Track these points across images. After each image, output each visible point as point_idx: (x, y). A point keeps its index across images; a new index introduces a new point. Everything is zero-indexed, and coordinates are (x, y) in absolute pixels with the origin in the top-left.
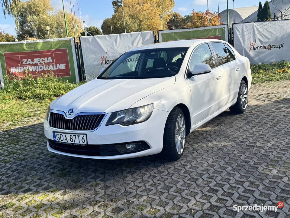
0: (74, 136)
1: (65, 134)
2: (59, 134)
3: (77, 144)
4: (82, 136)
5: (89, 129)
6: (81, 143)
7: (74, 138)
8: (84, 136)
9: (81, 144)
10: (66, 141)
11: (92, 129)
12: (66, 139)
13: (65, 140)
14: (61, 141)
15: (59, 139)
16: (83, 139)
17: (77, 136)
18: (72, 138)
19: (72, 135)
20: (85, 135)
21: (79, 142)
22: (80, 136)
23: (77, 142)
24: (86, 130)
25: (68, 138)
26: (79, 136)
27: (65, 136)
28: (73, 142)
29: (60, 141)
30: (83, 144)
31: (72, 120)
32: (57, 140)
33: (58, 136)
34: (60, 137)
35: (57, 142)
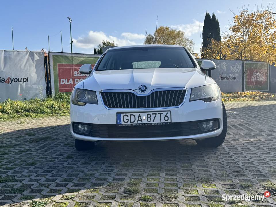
0: (153, 114)
1: (139, 113)
2: (129, 115)
3: (157, 123)
4: (165, 113)
5: (173, 105)
6: (163, 121)
7: (153, 117)
8: (167, 113)
9: (162, 123)
10: (140, 122)
11: (177, 105)
12: (140, 119)
13: (138, 120)
14: (131, 122)
15: (126, 121)
16: (166, 116)
17: (158, 114)
18: (150, 117)
19: (151, 113)
20: (169, 112)
21: (161, 121)
22: (162, 113)
23: (157, 121)
24: (170, 106)
25: (144, 118)
26: (160, 114)
27: (139, 116)
28: (151, 122)
29: (129, 123)
30: (166, 123)
31: (148, 96)
32: (123, 123)
33: (126, 117)
34: (129, 118)
35: (122, 124)
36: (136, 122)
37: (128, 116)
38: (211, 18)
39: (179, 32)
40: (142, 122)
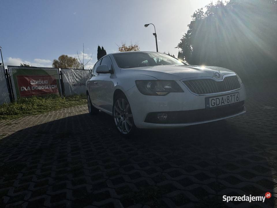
0: (230, 96)
1: (222, 97)
2: (215, 98)
3: (233, 103)
9: (236, 103)
10: (223, 104)
13: (222, 103)
14: (217, 105)
15: (213, 104)
16: (237, 97)
17: (233, 95)
18: (229, 99)
19: (229, 96)
20: (238, 94)
21: (235, 101)
22: (235, 95)
27: (222, 99)
28: (230, 103)
29: (215, 106)
32: (211, 106)
33: (213, 101)
34: (215, 101)
35: (211, 108)
36: (220, 105)
37: (214, 100)
38: (101, 49)
39: (74, 59)
40: (224, 104)
